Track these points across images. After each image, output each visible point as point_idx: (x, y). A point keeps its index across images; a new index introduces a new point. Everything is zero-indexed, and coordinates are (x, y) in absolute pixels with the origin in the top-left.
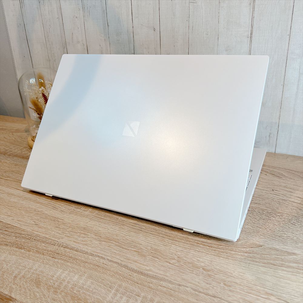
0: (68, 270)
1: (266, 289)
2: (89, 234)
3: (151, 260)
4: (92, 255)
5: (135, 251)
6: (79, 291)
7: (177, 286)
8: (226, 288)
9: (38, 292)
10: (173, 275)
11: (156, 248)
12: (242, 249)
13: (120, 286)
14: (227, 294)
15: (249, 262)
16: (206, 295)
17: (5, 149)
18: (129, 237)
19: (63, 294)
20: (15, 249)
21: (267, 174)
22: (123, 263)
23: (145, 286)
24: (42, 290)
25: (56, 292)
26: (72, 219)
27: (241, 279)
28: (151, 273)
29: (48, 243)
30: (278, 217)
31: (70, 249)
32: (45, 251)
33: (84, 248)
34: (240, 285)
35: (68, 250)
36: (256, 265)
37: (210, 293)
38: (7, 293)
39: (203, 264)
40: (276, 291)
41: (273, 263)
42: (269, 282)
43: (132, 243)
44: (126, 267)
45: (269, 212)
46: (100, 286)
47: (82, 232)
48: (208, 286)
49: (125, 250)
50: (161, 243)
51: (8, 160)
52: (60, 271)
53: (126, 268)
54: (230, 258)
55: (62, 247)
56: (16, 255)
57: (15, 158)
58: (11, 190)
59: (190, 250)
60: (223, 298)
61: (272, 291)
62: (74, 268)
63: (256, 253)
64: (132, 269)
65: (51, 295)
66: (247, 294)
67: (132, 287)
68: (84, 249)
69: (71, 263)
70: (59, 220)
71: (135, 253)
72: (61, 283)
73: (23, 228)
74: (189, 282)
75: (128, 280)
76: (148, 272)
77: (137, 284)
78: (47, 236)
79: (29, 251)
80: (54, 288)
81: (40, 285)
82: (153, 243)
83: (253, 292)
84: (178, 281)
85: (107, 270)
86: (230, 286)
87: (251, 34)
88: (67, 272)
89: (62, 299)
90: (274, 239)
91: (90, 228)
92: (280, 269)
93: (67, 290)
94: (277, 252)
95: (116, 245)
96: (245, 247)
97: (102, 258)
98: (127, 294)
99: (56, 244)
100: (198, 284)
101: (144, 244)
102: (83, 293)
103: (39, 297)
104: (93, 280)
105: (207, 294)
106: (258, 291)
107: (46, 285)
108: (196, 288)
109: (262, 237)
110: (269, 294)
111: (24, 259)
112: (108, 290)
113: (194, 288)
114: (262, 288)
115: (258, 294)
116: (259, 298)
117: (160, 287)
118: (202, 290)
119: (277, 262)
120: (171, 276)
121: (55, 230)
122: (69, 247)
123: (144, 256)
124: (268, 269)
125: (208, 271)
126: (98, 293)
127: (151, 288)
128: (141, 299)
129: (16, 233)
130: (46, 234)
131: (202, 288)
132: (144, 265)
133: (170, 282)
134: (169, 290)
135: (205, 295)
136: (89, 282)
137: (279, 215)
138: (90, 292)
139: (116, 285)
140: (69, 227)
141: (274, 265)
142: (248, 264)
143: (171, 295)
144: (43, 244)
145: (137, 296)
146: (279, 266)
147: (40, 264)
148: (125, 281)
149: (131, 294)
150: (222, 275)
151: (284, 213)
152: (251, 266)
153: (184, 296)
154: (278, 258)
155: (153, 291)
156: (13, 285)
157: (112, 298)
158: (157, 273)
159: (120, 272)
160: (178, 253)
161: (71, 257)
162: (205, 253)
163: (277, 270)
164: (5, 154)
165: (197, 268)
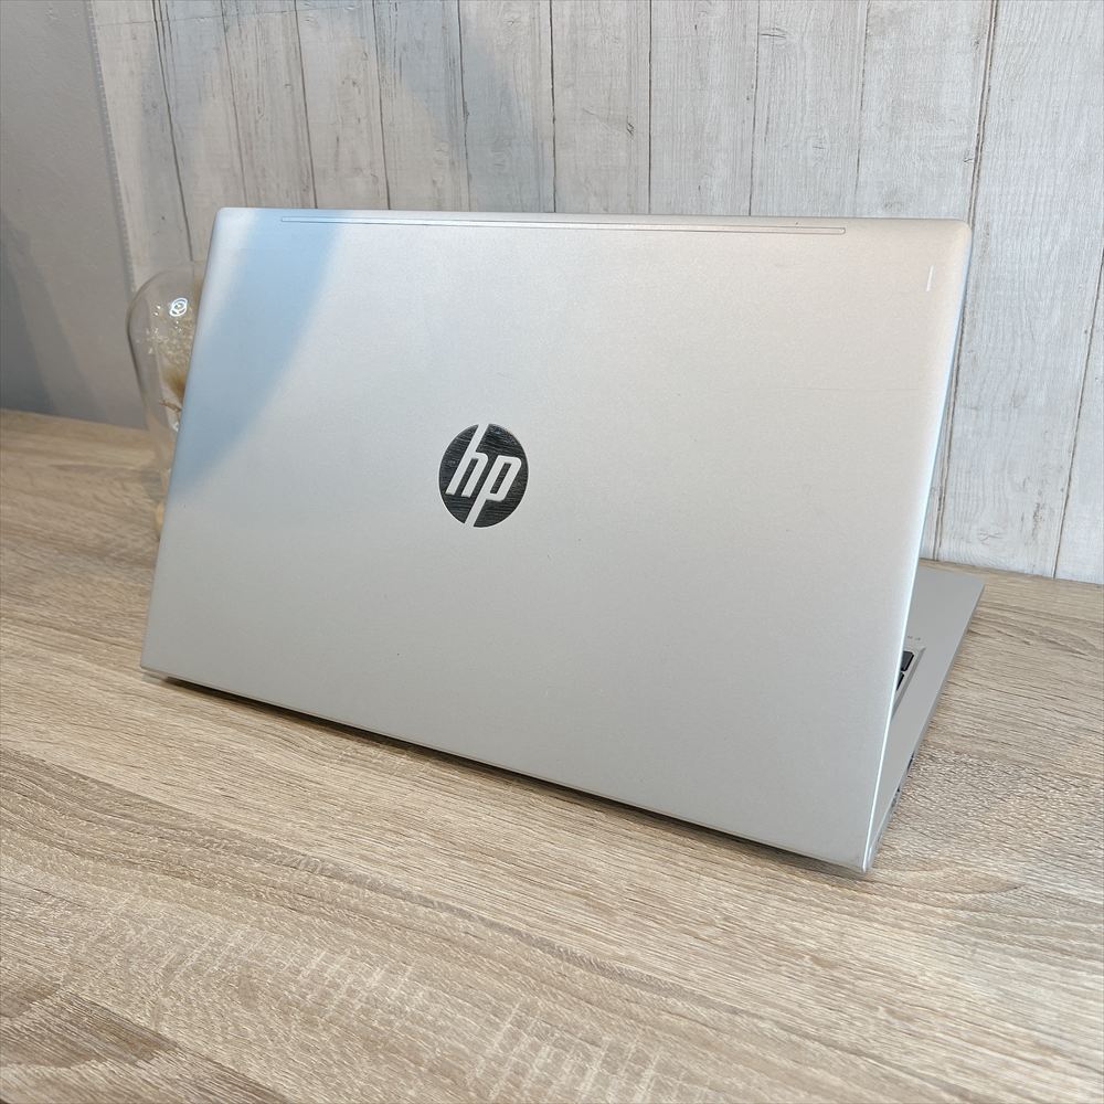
0: (349, 953)
1: (1036, 1033)
2: (412, 832)
3: (631, 926)
4: (426, 903)
5: (573, 894)
6: (390, 1023)
7: (725, 1015)
8: (897, 1024)
9: (249, 1022)
10: (710, 977)
11: (648, 884)
12: (948, 896)
13: (529, 1009)
14: (899, 1045)
15: (973, 939)
16: (827, 1046)
17: (102, 538)
18: (548, 845)
19: (335, 1030)
20: (161, 878)
21: (1031, 642)
22: (537, 934)
23: (615, 1012)
24: (264, 1014)
25: (313, 1023)
26: (352, 782)
27: (948, 996)
28: (633, 968)
29: (272, 860)
30: (1073, 789)
31: (351, 883)
32: (264, 887)
33: (398, 880)
34: (946, 1016)
35: (343, 886)
36: (999, 950)
37: (840, 1037)
38: (143, 1022)
39: (811, 944)
40: (1071, 1041)
41: (1057, 945)
42: (1046, 1007)
43: (562, 865)
44: (544, 945)
45: (1042, 770)
46: (461, 1009)
47: (389, 826)
48: (834, 1016)
49: (539, 889)
50: (664, 870)
51: (116, 578)
52: (318, 955)
53: (547, 948)
54: (906, 925)
55: (321, 874)
56: (166, 898)
57: (139, 570)
58: (132, 678)
59: (768, 895)
60: (886, 1057)
61: (1059, 1040)
62: (365, 945)
63: (998, 911)
64: (566, 951)
65: (295, 1032)
66: (970, 1046)
67: (569, 1012)
68: (397, 884)
69: (354, 927)
70: (307, 784)
71: (574, 901)
72: (325, 995)
73: (185, 807)
74: (766, 1003)
75: (554, 990)
76: (624, 966)
77: (589, 1006)
78: (268, 838)
79: (211, 886)
80: (302, 1010)
81: (255, 998)
82: (634, 867)
83: (990, 1040)
84: (728, 998)
85: (484, 955)
86: (910, 1019)
87: (977, 148)
88: (343, 959)
89: (333, 1047)
90: (1060, 863)
91: (415, 813)
92: (1084, 966)
93: (348, 1018)
94: (1072, 911)
95: (510, 873)
96: (961, 888)
97: (462, 914)
98: (552, 1035)
99: (299, 864)
100: (800, 1010)
101: (602, 870)
102: (404, 1028)
103: (254, 1040)
104: (436, 987)
105: (833, 1045)
106: (1009, 1038)
107: (274, 1001)
108: (791, 1024)
109: (1015, 855)
110: (1048, 1048)
111: (195, 911)
112: (487, 1020)
113: (786, 1022)
114: (1020, 1029)
115: (1009, 1047)
116: (1014, 1060)
117: (666, 1016)
118: (811, 1031)
119: (1074, 943)
120: (705, 981)
121: (294, 818)
122: (347, 875)
123: (608, 911)
124: (1043, 965)
125: (832, 966)
126: (454, 1030)
127: (635, 1020)
128: (603, 1054)
129: (161, 824)
130: (265, 830)
131: (812, 1022)
132: (607, 941)
133: (702, 1001)
134: (699, 1027)
135: (824, 1048)
136: (421, 994)
137: (1076, 781)
138: (428, 1025)
139: (514, 1007)
140: (342, 806)
141: (1063, 952)
142: (971, 945)
143: (707, 1044)
144: (256, 865)
145: (588, 1045)
146: (1082, 958)
147: (248, 927)
148: (544, 993)
149: (567, 1036)
150: (879, 981)
151: (1094, 777)
152: (979, 953)
153: (751, 1048)
154: (1077, 928)
155: (644, 1030)
156: (165, 996)
157: (502, 1046)
158: (654, 969)
159: (528, 964)
160: (726, 904)
161: (356, 910)
162: (817, 906)
163: (1073, 969)
164: (100, 553)
165: (794, 955)
